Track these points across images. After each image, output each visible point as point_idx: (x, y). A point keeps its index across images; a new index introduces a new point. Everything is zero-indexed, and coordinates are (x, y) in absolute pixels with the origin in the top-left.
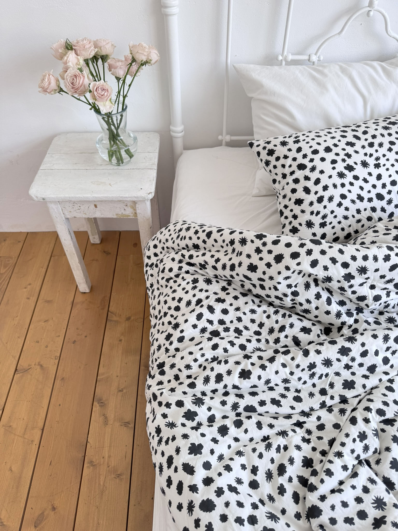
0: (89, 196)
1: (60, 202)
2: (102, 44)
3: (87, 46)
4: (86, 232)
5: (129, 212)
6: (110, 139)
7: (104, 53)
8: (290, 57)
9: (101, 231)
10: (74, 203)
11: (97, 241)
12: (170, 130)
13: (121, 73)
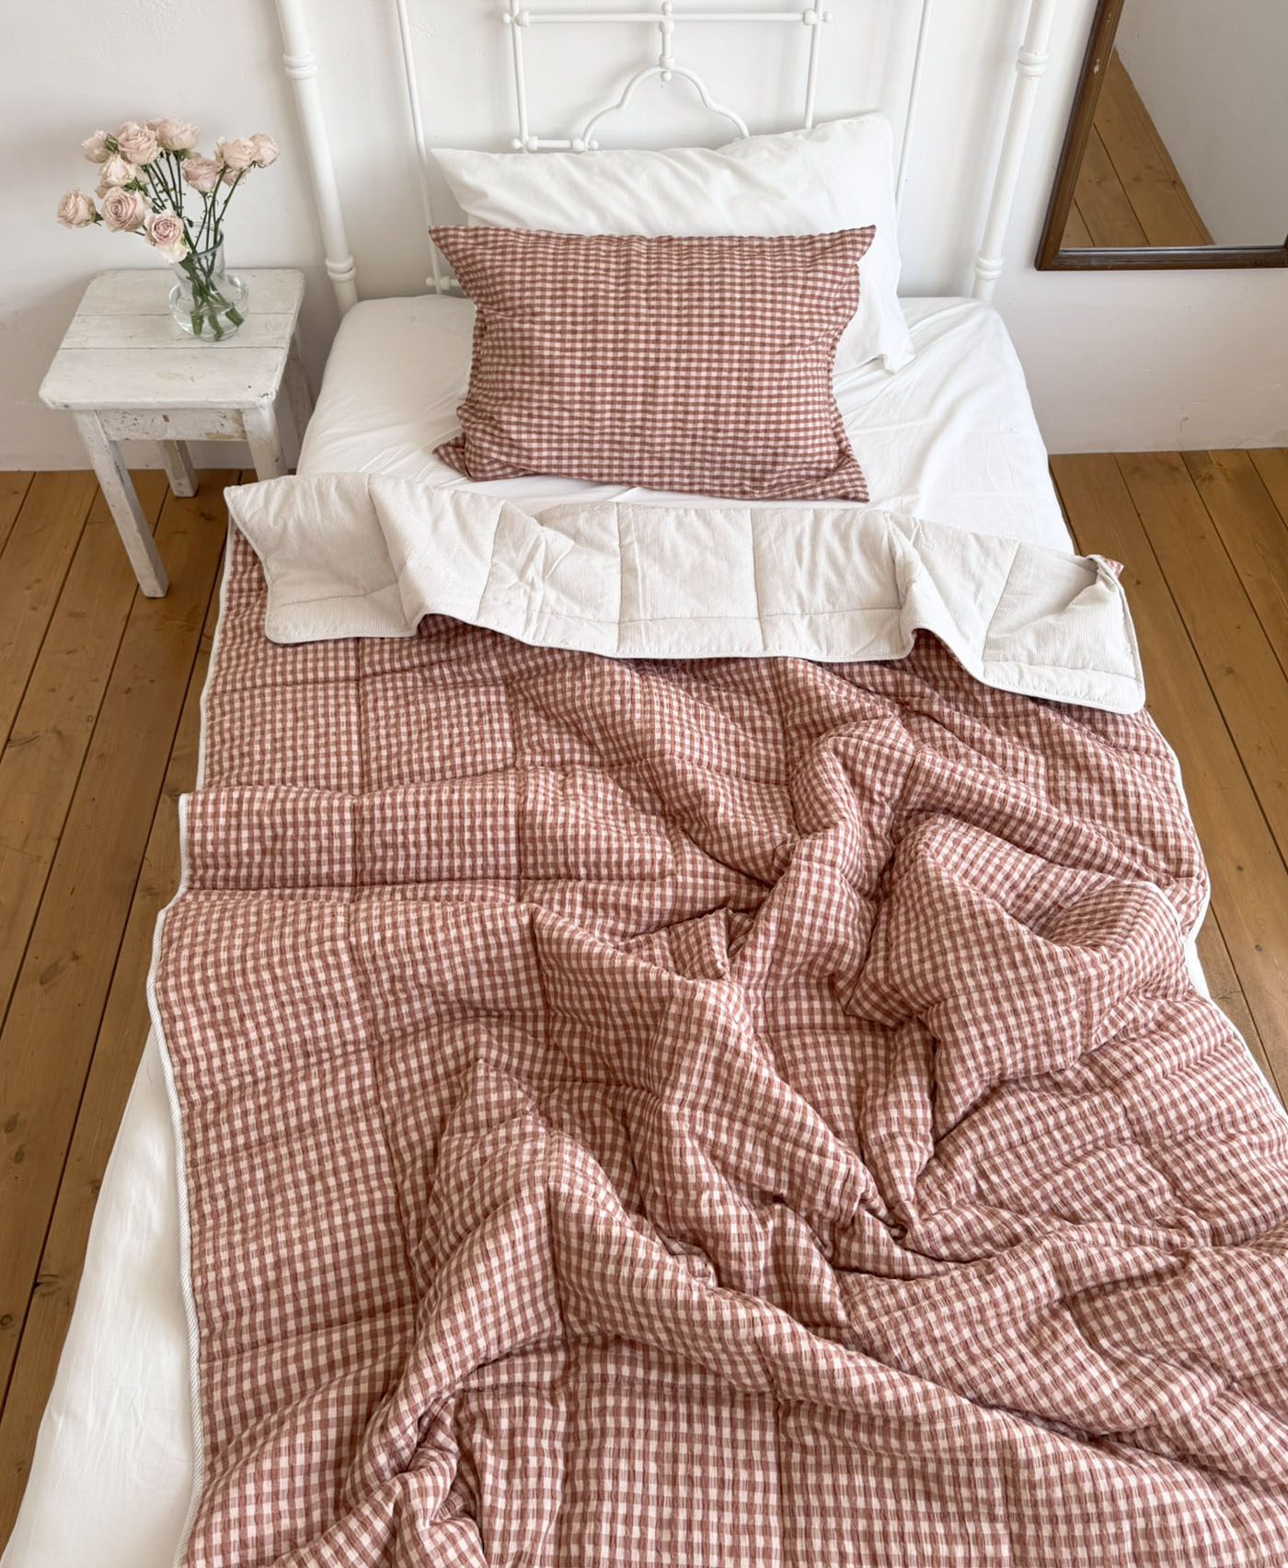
0: (150, 400)
1: (100, 412)
2: (173, 131)
3: (144, 146)
4: (161, 473)
5: (230, 428)
6: (195, 294)
7: (178, 147)
8: (535, 143)
9: (197, 471)
10: (125, 412)
11: (189, 492)
12: (325, 268)
13: (208, 185)
